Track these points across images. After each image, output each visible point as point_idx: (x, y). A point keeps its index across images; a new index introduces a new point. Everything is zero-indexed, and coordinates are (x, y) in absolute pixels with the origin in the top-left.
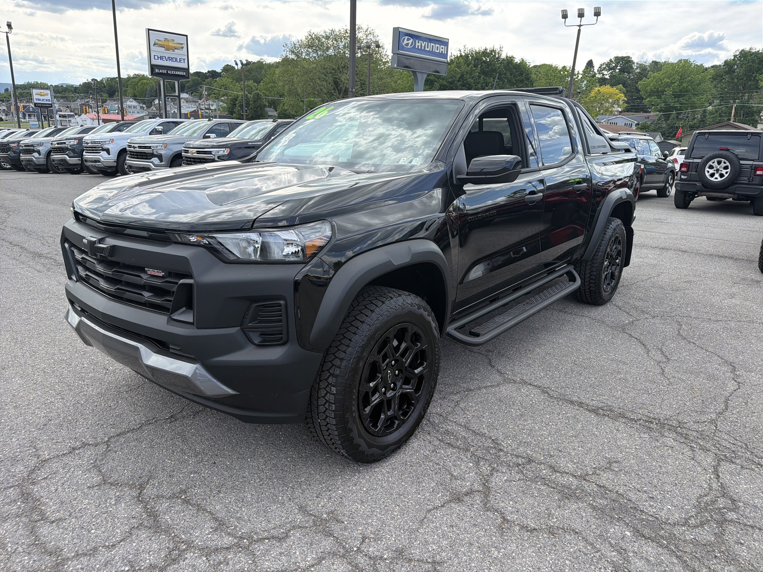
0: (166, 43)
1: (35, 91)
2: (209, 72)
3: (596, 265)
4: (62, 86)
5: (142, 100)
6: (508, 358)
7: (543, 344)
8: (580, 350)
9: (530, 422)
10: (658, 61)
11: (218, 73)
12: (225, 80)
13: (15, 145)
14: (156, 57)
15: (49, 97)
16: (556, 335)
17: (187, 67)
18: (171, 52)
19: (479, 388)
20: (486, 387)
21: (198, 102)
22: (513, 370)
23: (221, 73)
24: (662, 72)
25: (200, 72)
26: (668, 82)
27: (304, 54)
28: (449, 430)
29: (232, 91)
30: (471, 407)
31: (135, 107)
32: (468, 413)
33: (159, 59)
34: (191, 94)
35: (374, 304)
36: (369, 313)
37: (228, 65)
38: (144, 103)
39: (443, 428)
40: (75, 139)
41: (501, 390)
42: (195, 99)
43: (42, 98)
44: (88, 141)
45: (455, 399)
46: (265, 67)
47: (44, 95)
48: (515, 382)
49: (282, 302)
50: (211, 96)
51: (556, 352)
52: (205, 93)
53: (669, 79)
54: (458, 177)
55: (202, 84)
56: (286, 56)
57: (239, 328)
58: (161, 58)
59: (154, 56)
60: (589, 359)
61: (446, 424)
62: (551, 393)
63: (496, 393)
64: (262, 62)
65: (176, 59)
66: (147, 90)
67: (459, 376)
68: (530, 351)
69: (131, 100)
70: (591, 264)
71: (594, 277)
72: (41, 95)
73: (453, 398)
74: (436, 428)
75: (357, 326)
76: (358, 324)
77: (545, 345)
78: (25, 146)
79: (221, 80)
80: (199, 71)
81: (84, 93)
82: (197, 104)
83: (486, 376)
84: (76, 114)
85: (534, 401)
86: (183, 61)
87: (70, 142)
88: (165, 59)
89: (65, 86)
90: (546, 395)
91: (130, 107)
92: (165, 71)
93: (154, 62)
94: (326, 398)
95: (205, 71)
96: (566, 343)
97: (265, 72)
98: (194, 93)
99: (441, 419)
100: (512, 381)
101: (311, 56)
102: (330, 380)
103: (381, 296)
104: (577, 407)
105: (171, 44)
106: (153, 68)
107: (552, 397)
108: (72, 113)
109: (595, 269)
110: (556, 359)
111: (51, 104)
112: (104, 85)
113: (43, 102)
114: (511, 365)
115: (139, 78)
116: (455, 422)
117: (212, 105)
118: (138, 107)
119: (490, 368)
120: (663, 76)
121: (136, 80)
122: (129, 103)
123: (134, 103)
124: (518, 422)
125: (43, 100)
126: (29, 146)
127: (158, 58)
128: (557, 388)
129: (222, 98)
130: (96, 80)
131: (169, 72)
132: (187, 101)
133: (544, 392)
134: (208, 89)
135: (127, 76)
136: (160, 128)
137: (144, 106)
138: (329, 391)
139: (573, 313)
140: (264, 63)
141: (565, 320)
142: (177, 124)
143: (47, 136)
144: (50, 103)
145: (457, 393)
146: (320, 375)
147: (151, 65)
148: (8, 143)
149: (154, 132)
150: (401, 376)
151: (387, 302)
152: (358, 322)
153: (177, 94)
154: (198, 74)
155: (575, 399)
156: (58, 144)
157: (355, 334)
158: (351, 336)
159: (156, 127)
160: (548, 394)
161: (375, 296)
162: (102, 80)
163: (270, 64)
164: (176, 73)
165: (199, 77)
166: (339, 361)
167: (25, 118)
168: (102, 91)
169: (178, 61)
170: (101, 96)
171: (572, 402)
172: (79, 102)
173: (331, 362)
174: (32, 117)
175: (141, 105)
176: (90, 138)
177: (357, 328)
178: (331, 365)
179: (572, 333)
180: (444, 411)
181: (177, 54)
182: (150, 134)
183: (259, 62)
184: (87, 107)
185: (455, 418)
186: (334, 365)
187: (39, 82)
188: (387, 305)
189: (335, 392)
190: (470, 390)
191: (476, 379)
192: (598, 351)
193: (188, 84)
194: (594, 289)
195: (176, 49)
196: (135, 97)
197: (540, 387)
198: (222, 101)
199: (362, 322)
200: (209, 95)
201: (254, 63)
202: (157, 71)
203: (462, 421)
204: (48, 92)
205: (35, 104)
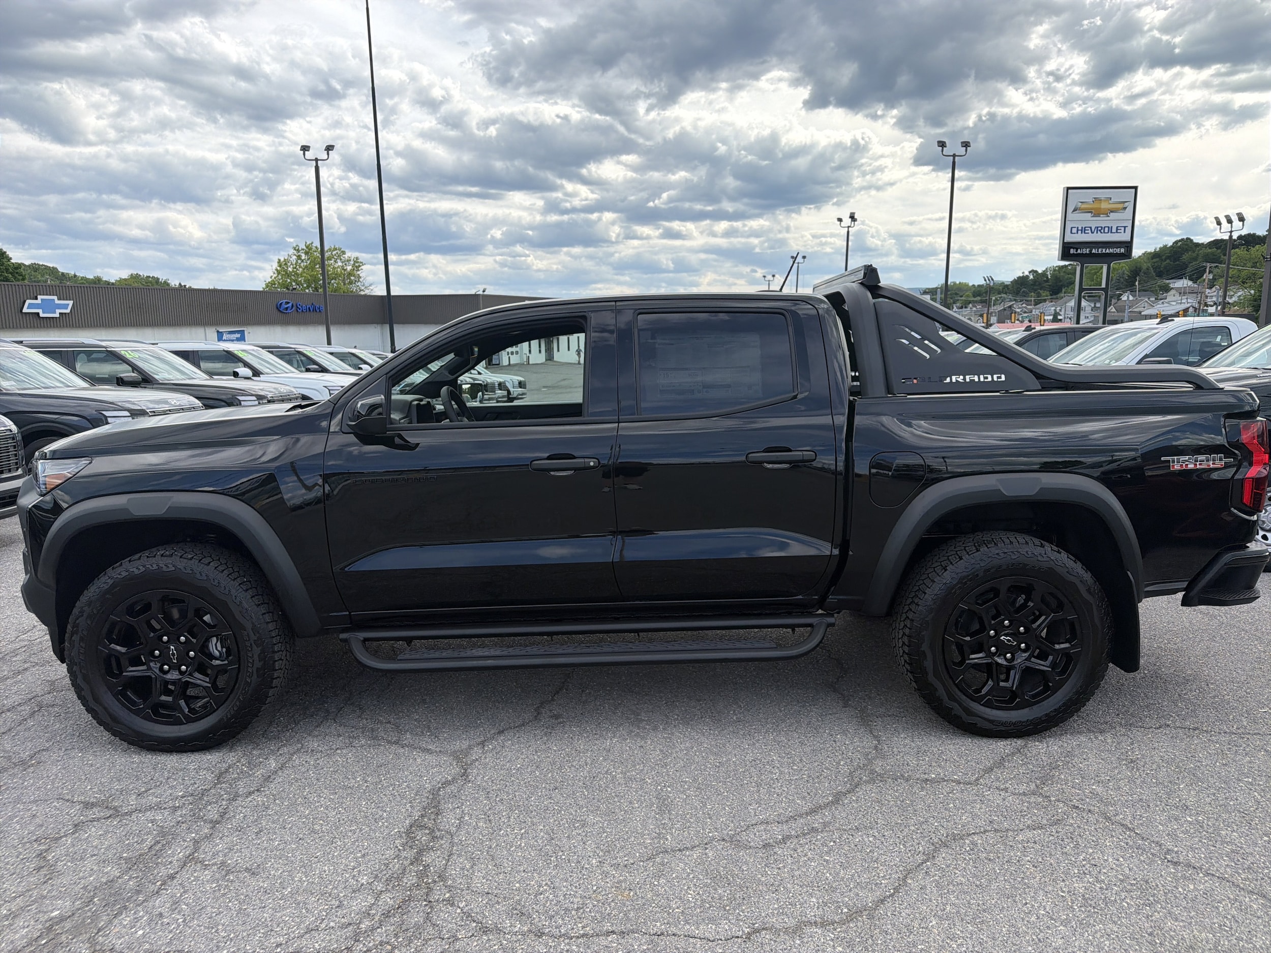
0: (1096, 206)
14: (1074, 230)
17: (1129, 239)
18: (1103, 217)
33: (1080, 232)
58: (1084, 230)
59: (1072, 227)
65: (1110, 229)
86: (1123, 231)
88: (1090, 231)
92: (1087, 251)
93: (1069, 238)
105: (1104, 205)
106: (1066, 247)
112: (1047, 277)
127: (1078, 230)
131: (1094, 251)
147: (1064, 243)
153: (1104, 285)
164: (1107, 251)
169: (1114, 230)
181: (1113, 220)
195: (1112, 212)
202: (1072, 251)
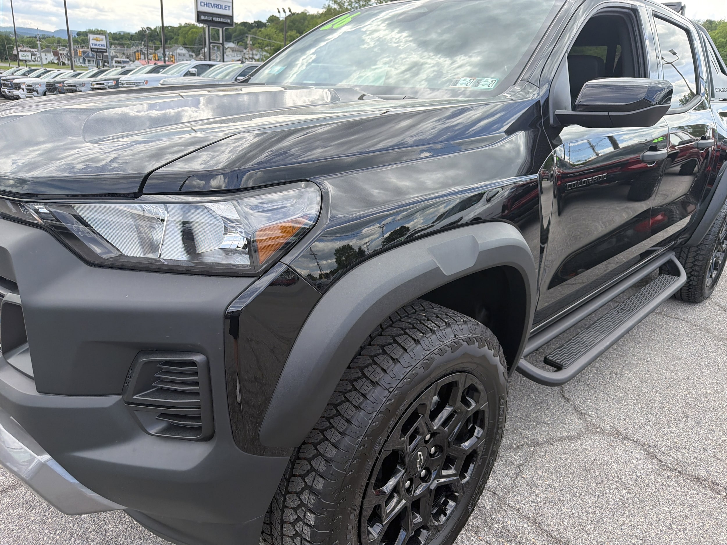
1: (91, 36)
2: (255, 22)
3: (702, 252)
4: (120, 34)
5: (191, 48)
6: (588, 385)
7: (633, 364)
8: (688, 378)
9: (638, 519)
10: (712, 19)
11: (263, 23)
12: (270, 30)
13: (61, 85)
14: (202, 4)
15: (104, 42)
16: (648, 350)
17: (231, 14)
19: (551, 442)
20: (560, 440)
21: (243, 51)
22: (597, 409)
23: (266, 23)
24: (717, 31)
25: (246, 23)
26: (723, 42)
27: (346, 4)
28: (509, 528)
29: (276, 41)
30: (541, 478)
31: (184, 55)
32: (537, 492)
34: (238, 43)
35: (399, 345)
36: (388, 364)
37: (273, 16)
38: (193, 51)
39: (498, 522)
40: (113, 80)
41: (584, 446)
42: (241, 48)
43: (98, 43)
44: (124, 82)
45: (515, 460)
46: (309, 18)
47: (99, 41)
48: (603, 432)
49: (198, 358)
50: (255, 46)
51: (655, 379)
52: (249, 42)
53: (724, 39)
54: (558, 112)
55: (247, 33)
56: (329, 6)
57: (119, 397)
58: (207, 5)
59: (201, 2)
60: (706, 395)
61: (503, 513)
62: (663, 459)
63: (577, 453)
64: (306, 13)
65: (221, 6)
66: (196, 39)
67: (519, 415)
68: (616, 374)
69: (181, 48)
70: (697, 251)
71: (698, 268)
72: (97, 40)
73: (512, 457)
74: (489, 520)
75: (364, 392)
76: (367, 387)
77: (637, 366)
78: (69, 86)
79: (266, 30)
80: (245, 21)
81: (139, 40)
82: (242, 53)
83: (558, 417)
84: (131, 61)
85: (639, 474)
86: (228, 8)
87: (108, 83)
89: (122, 34)
90: (655, 461)
91: (180, 55)
92: (210, 18)
93: (201, 9)
94: (297, 529)
95: (251, 21)
96: (665, 363)
97: (309, 22)
98: (240, 43)
99: (496, 501)
100: (598, 430)
101: (353, 6)
102: (306, 497)
103: (414, 328)
104: (709, 492)
106: (199, 14)
107: (664, 466)
108: (128, 60)
109: (701, 258)
110: (657, 392)
111: (106, 50)
113: (98, 47)
114: (593, 398)
115: (189, 27)
116: (518, 510)
117: (256, 55)
118: (188, 55)
119: (562, 401)
120: (717, 36)
121: (187, 29)
122: (179, 51)
123: (184, 51)
124: (621, 518)
125: (99, 45)
126: (71, 86)
128: (670, 448)
129: (266, 48)
130: (150, 28)
131: (214, 19)
132: (233, 50)
133: (651, 456)
134: (254, 39)
135: (179, 25)
136: (194, 70)
137: (193, 54)
138: (302, 517)
139: (663, 313)
140: (308, 14)
141: (655, 323)
142: (211, 66)
143: (91, 77)
144: (105, 48)
145: (518, 447)
146: (288, 481)
147: (198, 12)
148: (55, 83)
149: (188, 74)
150: (438, 456)
151: (425, 342)
152: (367, 382)
153: (221, 41)
154: (244, 24)
155: (702, 473)
156: (97, 84)
157: (358, 408)
158: (352, 414)
159: (190, 70)
160: (658, 459)
161: (403, 325)
162: (156, 29)
163: (313, 15)
164: (221, 20)
165: (245, 27)
166: (323, 462)
167: (85, 63)
168: (155, 40)
169: (224, 8)
170: (154, 43)
171: (699, 481)
172: (134, 49)
173: (309, 460)
174: (92, 62)
175: (190, 53)
176: (126, 79)
177: (364, 396)
178: (309, 467)
179: (669, 346)
180: (499, 485)
182: (184, 76)
183: (303, 13)
184: (139, 53)
185: (519, 502)
186: (315, 470)
187: (100, 30)
188: (424, 346)
189: (312, 523)
190: (537, 443)
191: (544, 423)
192: (715, 381)
193: (235, 34)
194: (695, 283)
196: (185, 45)
197: (642, 444)
198: (266, 51)
199: (374, 384)
200: (253, 44)
201: (298, 14)
202: (203, 17)
203: (530, 509)
204: (104, 37)
205: (91, 49)
